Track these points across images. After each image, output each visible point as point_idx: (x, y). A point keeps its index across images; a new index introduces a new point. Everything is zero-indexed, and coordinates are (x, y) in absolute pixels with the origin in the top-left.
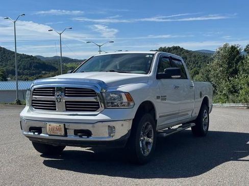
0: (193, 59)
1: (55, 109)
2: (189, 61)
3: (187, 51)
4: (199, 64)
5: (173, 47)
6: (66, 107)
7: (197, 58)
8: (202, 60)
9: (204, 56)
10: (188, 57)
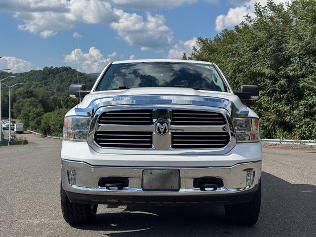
1: (151, 146)
6: (173, 142)
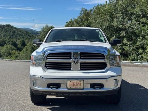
0: (19, 33)
1: (71, 69)
2: (17, 34)
3: (16, 28)
4: (23, 36)
5: (6, 25)
7: (22, 33)
8: (24, 34)
9: (26, 32)
10: (16, 32)
